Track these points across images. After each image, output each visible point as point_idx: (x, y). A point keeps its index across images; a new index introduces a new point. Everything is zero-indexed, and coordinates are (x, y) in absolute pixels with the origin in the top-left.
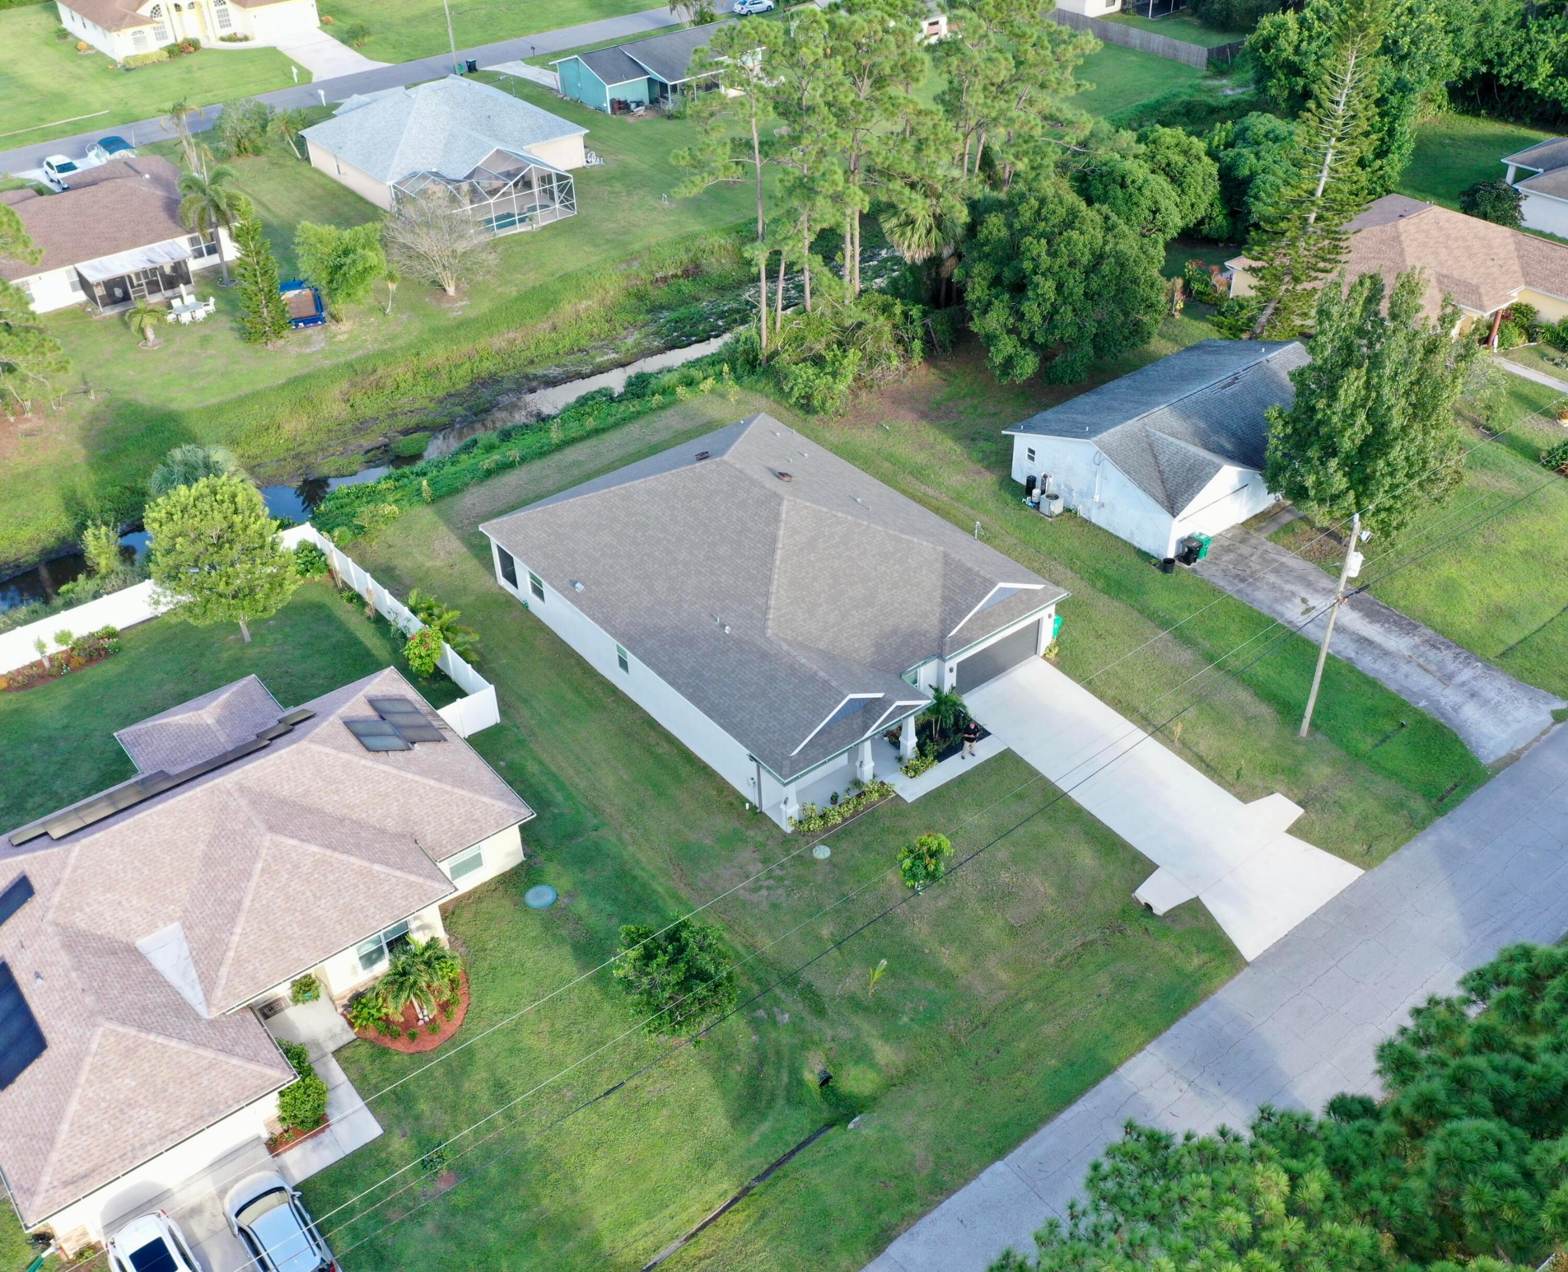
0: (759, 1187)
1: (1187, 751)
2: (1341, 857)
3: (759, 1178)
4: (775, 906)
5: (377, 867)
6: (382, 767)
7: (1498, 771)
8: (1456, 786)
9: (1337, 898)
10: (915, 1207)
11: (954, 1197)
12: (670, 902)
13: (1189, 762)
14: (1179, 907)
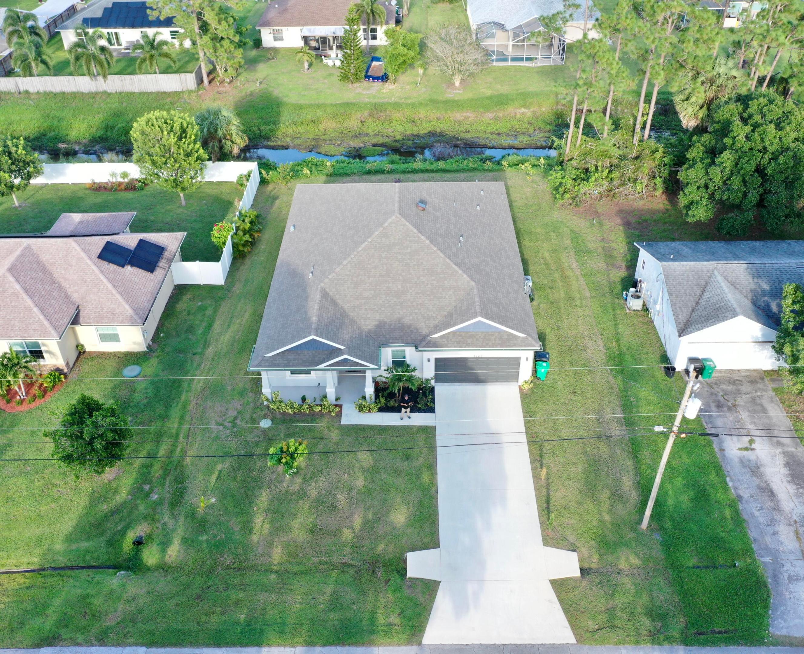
0: (50, 572)
1: (544, 490)
2: (570, 622)
3: (54, 569)
4: (217, 438)
5: (35, 310)
6: (94, 268)
7: (775, 644)
8: (726, 632)
9: (533, 646)
10: (80, 638)
11: (102, 648)
12: (179, 406)
13: (538, 498)
14: (422, 580)
